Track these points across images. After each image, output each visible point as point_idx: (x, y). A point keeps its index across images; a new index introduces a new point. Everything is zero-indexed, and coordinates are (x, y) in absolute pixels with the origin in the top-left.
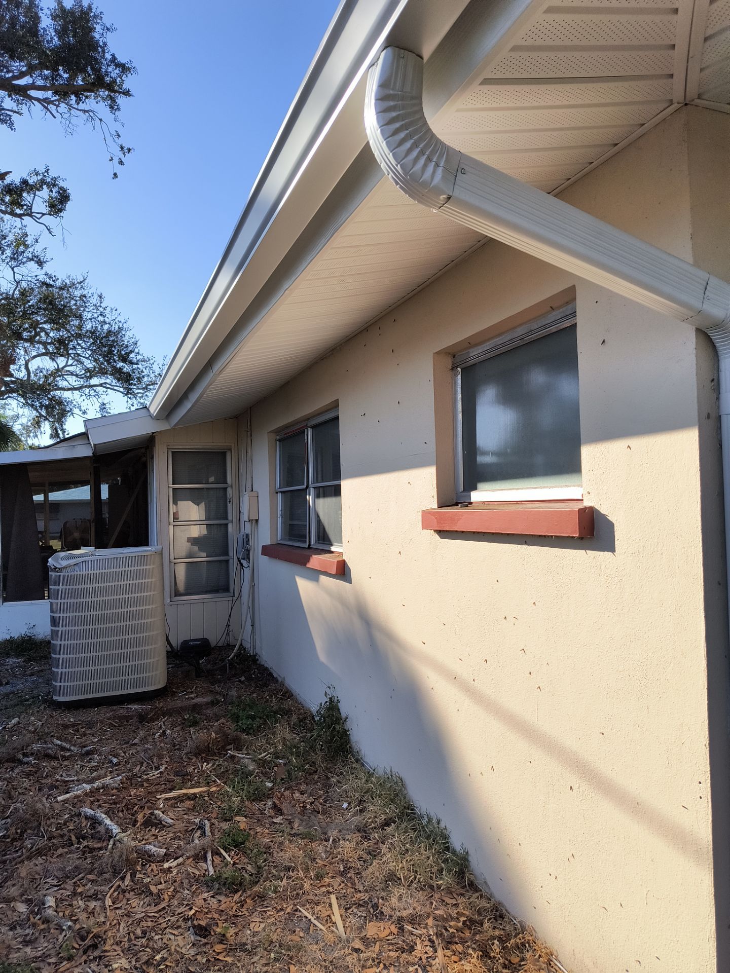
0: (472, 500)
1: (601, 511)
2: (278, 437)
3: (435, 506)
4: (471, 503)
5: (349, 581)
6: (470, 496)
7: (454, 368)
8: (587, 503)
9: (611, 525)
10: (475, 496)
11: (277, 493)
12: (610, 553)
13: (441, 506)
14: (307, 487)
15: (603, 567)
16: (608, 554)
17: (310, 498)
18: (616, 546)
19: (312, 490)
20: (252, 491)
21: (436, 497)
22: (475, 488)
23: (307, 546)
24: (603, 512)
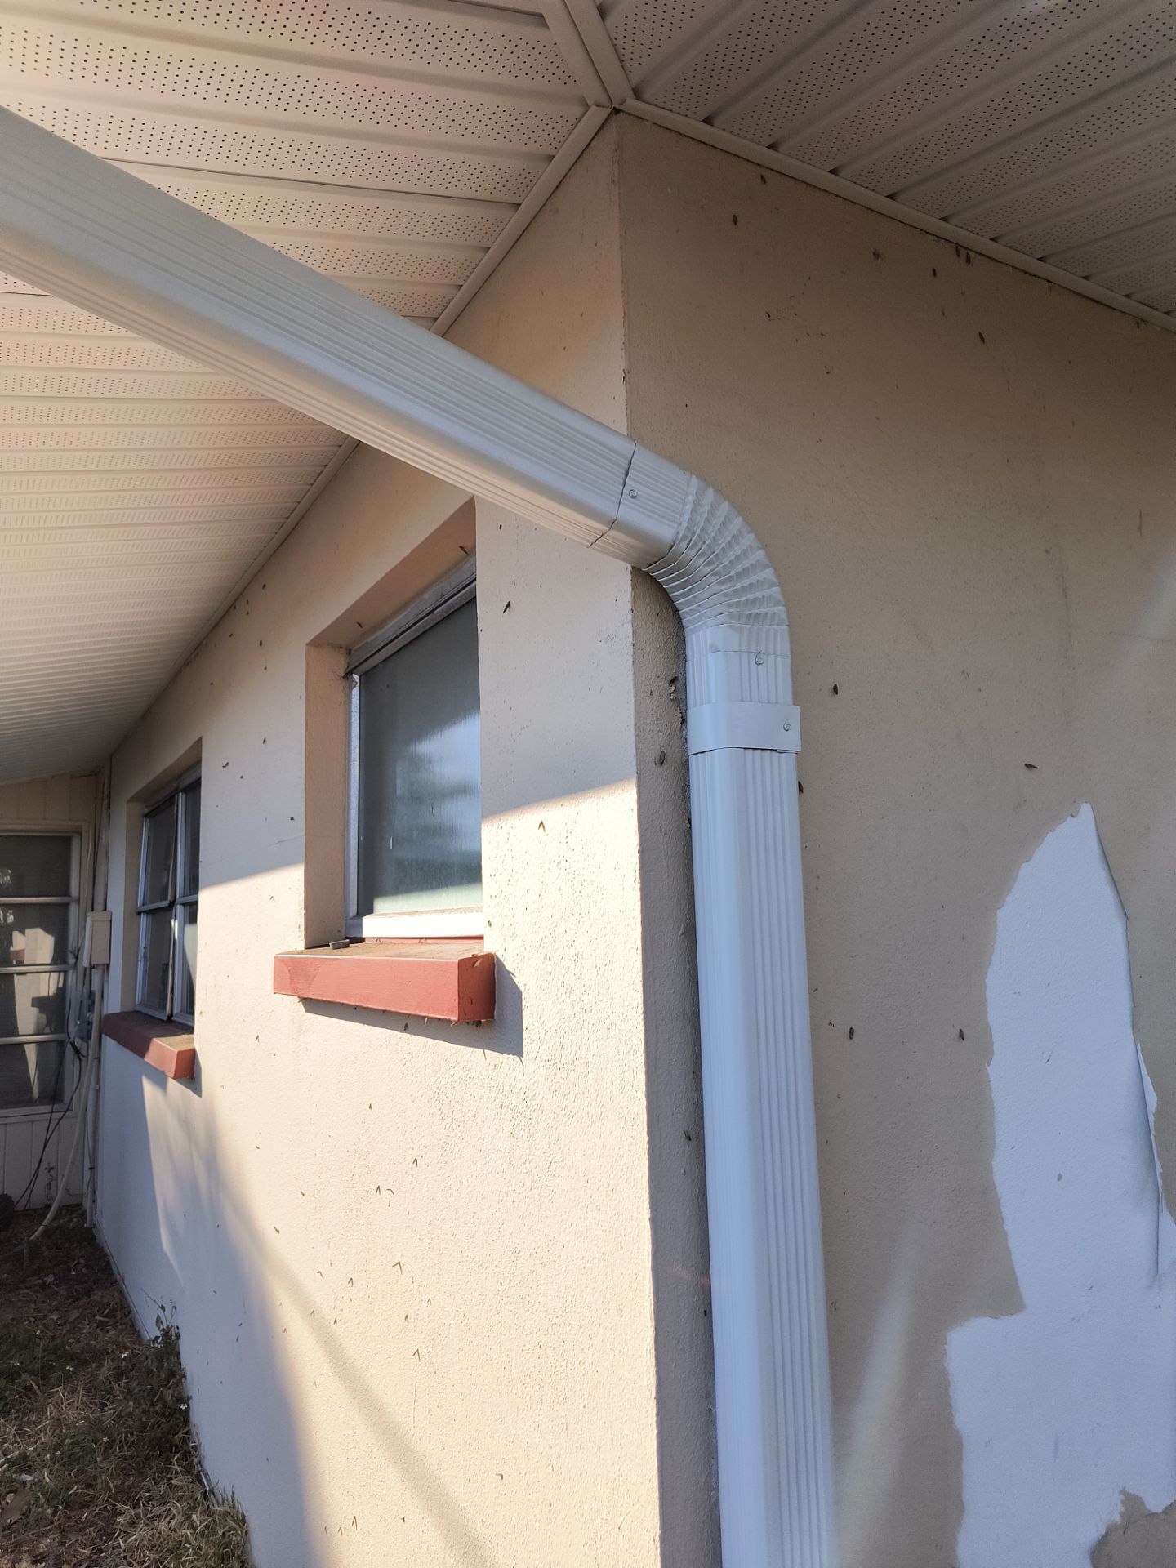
0: (364, 936)
1: (505, 963)
2: (146, 811)
3: (301, 946)
4: (362, 940)
5: (197, 1090)
6: (361, 925)
7: (348, 674)
8: (488, 947)
9: (518, 994)
10: (371, 926)
11: (139, 914)
12: (517, 1058)
13: (310, 946)
14: (172, 904)
15: (506, 1089)
16: (511, 1059)
17: (175, 925)
18: (525, 1043)
19: (179, 909)
20: (105, 909)
21: (303, 928)
22: (369, 910)
23: (165, 1018)
24: (509, 967)
